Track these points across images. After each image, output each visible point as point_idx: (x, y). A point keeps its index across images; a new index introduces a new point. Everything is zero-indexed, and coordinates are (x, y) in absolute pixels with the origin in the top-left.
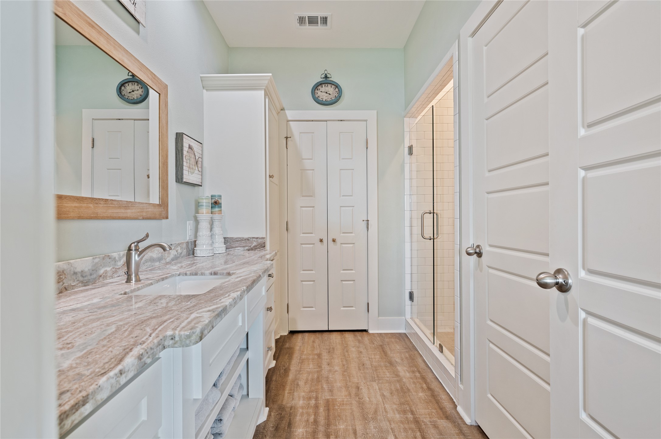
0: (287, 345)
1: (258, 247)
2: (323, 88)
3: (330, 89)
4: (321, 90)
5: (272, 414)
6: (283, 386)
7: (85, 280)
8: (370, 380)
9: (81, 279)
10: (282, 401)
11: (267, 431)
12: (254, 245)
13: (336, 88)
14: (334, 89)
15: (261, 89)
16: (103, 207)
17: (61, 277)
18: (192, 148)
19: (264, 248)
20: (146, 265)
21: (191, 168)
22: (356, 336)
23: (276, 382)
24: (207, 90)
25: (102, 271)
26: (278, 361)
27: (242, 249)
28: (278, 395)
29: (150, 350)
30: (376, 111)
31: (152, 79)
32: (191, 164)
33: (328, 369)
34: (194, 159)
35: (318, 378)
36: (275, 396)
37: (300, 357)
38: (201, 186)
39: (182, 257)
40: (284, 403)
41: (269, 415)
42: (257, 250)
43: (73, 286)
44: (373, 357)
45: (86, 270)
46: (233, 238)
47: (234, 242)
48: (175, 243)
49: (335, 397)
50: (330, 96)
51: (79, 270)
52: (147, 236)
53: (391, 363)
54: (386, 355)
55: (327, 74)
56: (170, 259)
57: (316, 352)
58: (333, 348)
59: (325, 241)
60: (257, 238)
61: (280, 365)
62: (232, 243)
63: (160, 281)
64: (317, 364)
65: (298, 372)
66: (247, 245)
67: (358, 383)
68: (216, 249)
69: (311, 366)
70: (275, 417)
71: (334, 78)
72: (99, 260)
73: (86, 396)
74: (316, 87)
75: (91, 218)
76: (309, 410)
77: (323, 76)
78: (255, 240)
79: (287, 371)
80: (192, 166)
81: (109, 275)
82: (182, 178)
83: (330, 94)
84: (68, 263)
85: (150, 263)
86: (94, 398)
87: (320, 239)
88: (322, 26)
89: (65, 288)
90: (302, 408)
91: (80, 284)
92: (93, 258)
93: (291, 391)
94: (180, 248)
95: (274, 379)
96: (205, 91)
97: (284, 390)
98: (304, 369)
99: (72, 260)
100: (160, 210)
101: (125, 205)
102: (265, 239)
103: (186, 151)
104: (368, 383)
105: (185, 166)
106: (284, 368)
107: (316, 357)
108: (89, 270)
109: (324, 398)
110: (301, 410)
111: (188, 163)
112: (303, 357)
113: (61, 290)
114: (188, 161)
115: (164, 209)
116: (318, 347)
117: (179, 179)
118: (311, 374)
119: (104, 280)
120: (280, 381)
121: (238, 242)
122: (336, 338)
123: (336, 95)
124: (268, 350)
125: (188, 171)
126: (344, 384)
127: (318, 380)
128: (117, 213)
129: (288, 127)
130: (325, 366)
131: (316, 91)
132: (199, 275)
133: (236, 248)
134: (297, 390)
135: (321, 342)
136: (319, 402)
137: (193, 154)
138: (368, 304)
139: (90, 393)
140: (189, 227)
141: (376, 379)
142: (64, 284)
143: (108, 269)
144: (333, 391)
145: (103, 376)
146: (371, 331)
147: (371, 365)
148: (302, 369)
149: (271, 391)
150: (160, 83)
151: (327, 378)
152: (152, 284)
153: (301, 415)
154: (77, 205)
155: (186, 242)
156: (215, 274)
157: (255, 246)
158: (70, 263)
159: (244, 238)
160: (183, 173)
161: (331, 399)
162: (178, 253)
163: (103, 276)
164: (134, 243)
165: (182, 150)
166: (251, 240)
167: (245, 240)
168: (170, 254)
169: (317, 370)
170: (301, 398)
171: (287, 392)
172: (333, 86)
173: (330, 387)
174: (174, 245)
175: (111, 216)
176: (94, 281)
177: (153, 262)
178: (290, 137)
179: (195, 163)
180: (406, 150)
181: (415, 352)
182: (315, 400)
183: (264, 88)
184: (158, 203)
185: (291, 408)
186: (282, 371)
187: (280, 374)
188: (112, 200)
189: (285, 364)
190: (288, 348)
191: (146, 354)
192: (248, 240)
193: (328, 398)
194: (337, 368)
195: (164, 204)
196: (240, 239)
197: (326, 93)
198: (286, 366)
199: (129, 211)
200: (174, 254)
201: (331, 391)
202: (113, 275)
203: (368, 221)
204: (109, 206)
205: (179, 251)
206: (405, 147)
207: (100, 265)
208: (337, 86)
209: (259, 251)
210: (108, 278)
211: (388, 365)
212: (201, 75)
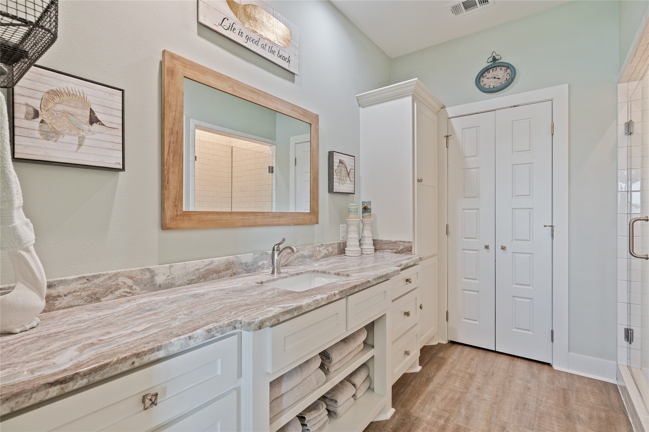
0: (441, 355)
1: (405, 250)
2: (491, 74)
3: (500, 73)
4: (487, 77)
5: (397, 416)
6: (419, 394)
7: (248, 269)
8: (525, 426)
9: (245, 268)
10: (411, 408)
11: (385, 430)
12: (401, 248)
13: (507, 70)
14: (504, 71)
15: (409, 95)
16: (260, 218)
17: (232, 265)
18: (343, 162)
19: (410, 252)
20: (298, 260)
21: (342, 180)
22: (531, 367)
23: (414, 388)
24: (362, 107)
25: (260, 264)
26: (425, 368)
27: (390, 251)
28: (410, 401)
29: (219, 328)
30: (568, 84)
31: (304, 114)
32: (342, 176)
33: (475, 394)
34: (345, 172)
35: (459, 399)
36: (406, 401)
37: (449, 371)
38: (354, 194)
39: (333, 256)
40: (412, 411)
41: (393, 417)
42: (404, 253)
43: (239, 272)
44: (544, 400)
45: (249, 262)
46: (382, 240)
47: (383, 244)
48: (326, 243)
49: (469, 428)
50: (499, 81)
51: (243, 261)
52: (284, 240)
53: (569, 417)
54: (566, 404)
55: (496, 56)
56: (321, 257)
57: (469, 371)
58: (493, 373)
59: (492, 247)
60: (404, 242)
61: (425, 372)
62: (382, 245)
63: (294, 275)
64: (466, 384)
65: (439, 386)
66: (395, 248)
67: (506, 423)
68: (365, 250)
69: (456, 384)
70: (397, 420)
71: (505, 59)
72: (258, 255)
73: (159, 346)
74: (482, 75)
75: (252, 226)
76: (434, 428)
77: (491, 60)
78: (402, 243)
79: (429, 380)
80: (343, 178)
81: (266, 266)
82: (333, 189)
83: (499, 78)
84: (236, 256)
85: (301, 259)
86: (166, 349)
87: (485, 245)
88: (482, 6)
89: (234, 273)
90: (428, 423)
91: (244, 272)
92: (254, 254)
93: (424, 402)
94: (331, 248)
95: (412, 384)
96: (361, 108)
97: (418, 398)
98: (448, 384)
99: (239, 254)
100: (310, 217)
101: (278, 215)
102: (411, 243)
103: (336, 166)
104: (520, 428)
105: (335, 179)
106: (427, 376)
107: (467, 376)
108: (251, 262)
109: (455, 423)
110: (425, 425)
111: (338, 176)
112: (453, 372)
113: (232, 274)
114: (339, 174)
115: (314, 216)
116: (475, 366)
117: (331, 190)
118: (453, 392)
119: (262, 270)
120: (417, 388)
121: (387, 245)
122: (502, 363)
123: (507, 77)
124: (405, 353)
125: (339, 183)
126: (487, 417)
127: (458, 402)
128: (272, 221)
129: (449, 125)
130: (473, 390)
131: (482, 79)
132: (326, 273)
133: (385, 250)
134: (430, 403)
135: (481, 362)
136: (449, 425)
137: (344, 167)
138: (552, 331)
139: (163, 345)
140: (342, 229)
141: (535, 427)
142: (233, 270)
143: (266, 262)
144: (470, 420)
145: (176, 337)
146: (555, 367)
147: (537, 408)
148: (445, 383)
149: (404, 395)
150: (310, 115)
151: (470, 403)
152: (286, 277)
153: (423, 429)
154: (241, 218)
155: (338, 243)
156: (338, 274)
157: (401, 250)
158: (238, 257)
159: (392, 241)
160: (333, 185)
161: (464, 427)
162: (329, 252)
163: (261, 267)
164: (276, 245)
165: (333, 165)
166: (398, 243)
167: (393, 243)
168: (321, 253)
169: (462, 390)
170: (431, 413)
171: (420, 401)
172: (503, 68)
173: (468, 414)
174: (325, 245)
175: (267, 224)
176: (255, 271)
177: (304, 259)
178: (451, 136)
179: (347, 175)
180: (622, 129)
181: (621, 416)
182: (445, 421)
183: (412, 93)
184: (309, 212)
185: (417, 418)
186: (424, 379)
187: (420, 381)
188: (268, 212)
189: (430, 373)
190: (440, 358)
191: (215, 330)
192: (395, 243)
193: (461, 424)
194: (486, 396)
195: (314, 212)
196: (388, 242)
197: (495, 78)
198: (430, 375)
199: (282, 219)
200: (325, 253)
201: (468, 418)
202: (269, 267)
203: (552, 226)
204: (265, 217)
205: (331, 250)
206: (619, 124)
207: (259, 259)
208: (508, 66)
209: (405, 255)
210: (265, 269)
211: (563, 417)
212: (357, 95)
